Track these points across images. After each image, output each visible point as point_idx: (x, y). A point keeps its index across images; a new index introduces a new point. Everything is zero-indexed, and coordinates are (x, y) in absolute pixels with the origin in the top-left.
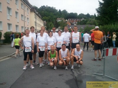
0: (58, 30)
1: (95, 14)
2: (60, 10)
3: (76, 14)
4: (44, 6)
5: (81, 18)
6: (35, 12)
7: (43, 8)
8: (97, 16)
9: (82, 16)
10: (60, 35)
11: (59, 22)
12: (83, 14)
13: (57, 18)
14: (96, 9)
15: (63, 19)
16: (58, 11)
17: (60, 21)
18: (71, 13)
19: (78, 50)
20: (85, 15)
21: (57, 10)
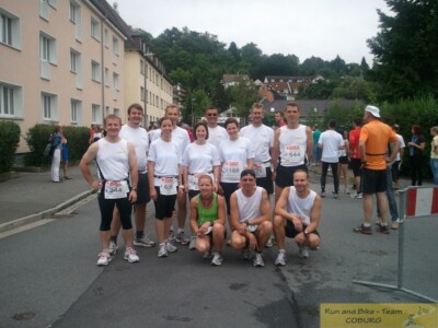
0: (226, 118)
1: (364, 60)
2: (233, 45)
3: (293, 59)
4: (175, 29)
5: (313, 74)
6: (141, 53)
7: (172, 36)
8: (371, 66)
9: (314, 65)
10: (233, 136)
11: (230, 88)
12: (319, 59)
13: (224, 72)
14: (369, 41)
15: (245, 77)
16: (227, 48)
17: (233, 84)
18: (274, 56)
19: (302, 193)
20: (327, 62)
21: (225, 45)
